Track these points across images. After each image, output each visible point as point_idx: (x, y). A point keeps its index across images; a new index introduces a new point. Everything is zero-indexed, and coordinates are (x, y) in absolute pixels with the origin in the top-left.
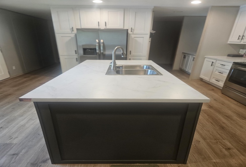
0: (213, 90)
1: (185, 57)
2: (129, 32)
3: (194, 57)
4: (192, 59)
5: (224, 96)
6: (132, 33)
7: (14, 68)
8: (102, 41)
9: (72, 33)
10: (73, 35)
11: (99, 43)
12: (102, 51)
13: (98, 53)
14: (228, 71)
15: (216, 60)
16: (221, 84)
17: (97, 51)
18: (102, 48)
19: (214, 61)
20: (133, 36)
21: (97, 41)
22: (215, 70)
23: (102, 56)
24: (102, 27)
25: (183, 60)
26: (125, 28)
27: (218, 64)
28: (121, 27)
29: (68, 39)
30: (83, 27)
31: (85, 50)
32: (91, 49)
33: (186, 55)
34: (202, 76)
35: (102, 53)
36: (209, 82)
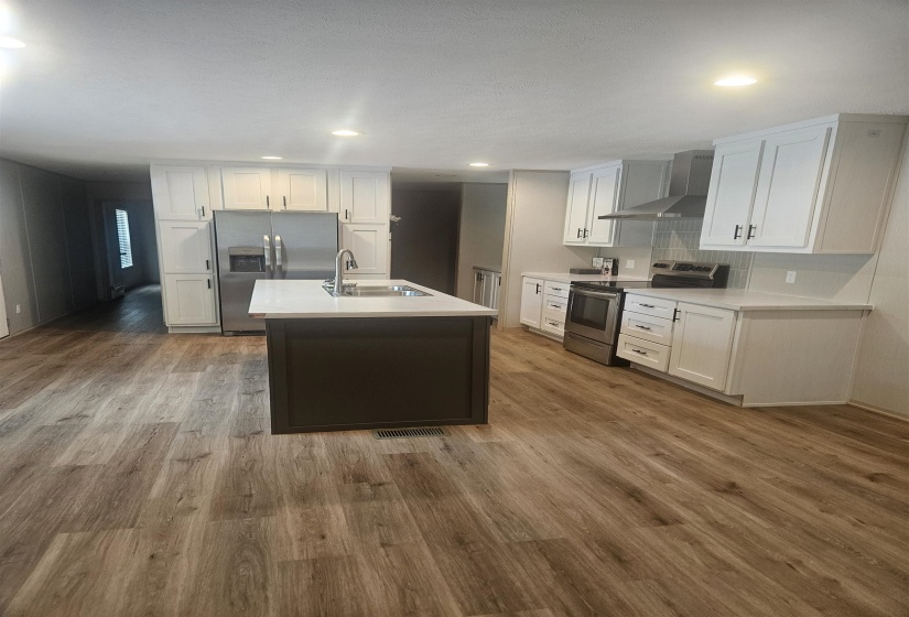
0: (548, 345)
1: (480, 278)
2: (342, 217)
3: (500, 275)
4: (497, 280)
5: (569, 353)
6: (347, 221)
7: (18, 310)
8: (278, 238)
9: (200, 220)
10: (203, 225)
11: (272, 243)
12: (278, 263)
13: (269, 267)
14: (566, 301)
15: (544, 279)
16: (561, 331)
17: (267, 263)
18: (278, 255)
19: (540, 282)
20: (350, 228)
21: (266, 238)
22: (545, 301)
23: (277, 274)
24: (277, 207)
25: (479, 286)
26: (332, 210)
27: (547, 288)
28: (322, 208)
29: (188, 234)
30: (229, 206)
31: (234, 259)
32: (248, 257)
33: (483, 272)
34: (525, 320)
35: (280, 267)
36: (540, 330)
